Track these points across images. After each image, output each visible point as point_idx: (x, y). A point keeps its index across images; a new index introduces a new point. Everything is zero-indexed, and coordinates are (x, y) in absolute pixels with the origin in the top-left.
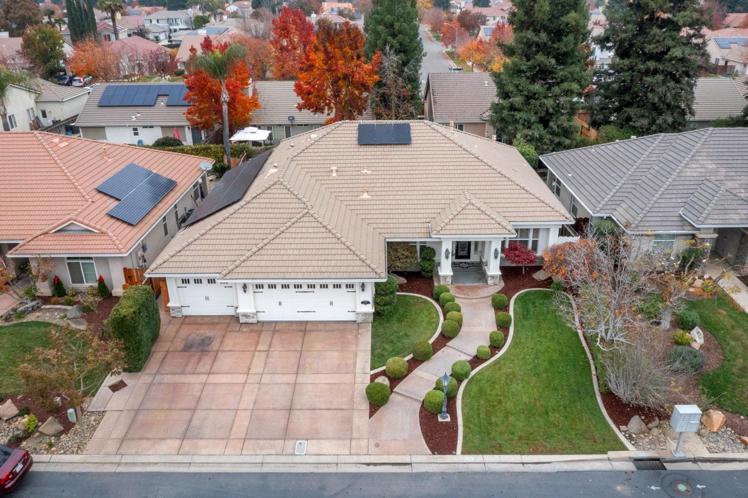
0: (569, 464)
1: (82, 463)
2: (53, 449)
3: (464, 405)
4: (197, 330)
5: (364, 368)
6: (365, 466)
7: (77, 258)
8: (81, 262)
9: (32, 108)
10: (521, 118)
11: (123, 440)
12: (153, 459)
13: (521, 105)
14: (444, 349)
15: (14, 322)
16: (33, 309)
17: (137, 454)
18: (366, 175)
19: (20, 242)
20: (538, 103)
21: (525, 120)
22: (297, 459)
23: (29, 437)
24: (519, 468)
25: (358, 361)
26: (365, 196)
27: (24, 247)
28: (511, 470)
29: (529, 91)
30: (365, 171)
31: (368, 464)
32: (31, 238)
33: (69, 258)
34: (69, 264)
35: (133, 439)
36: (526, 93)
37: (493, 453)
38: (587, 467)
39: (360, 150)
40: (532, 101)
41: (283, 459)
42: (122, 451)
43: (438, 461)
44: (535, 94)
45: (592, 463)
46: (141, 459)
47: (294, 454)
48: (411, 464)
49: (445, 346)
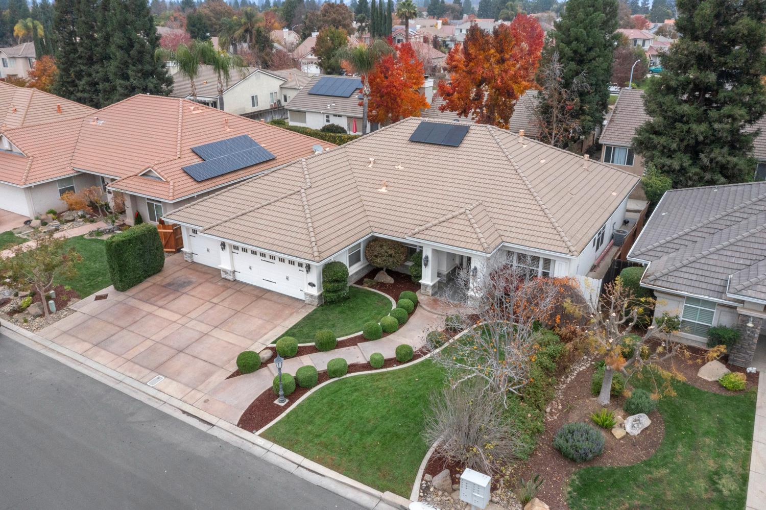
0: (339, 485)
1: (30, 339)
2: (25, 324)
3: (308, 398)
4: (191, 274)
5: (268, 340)
6: (181, 412)
7: (153, 200)
8: (155, 203)
9: (276, 93)
10: (659, 143)
11: (65, 332)
12: (65, 352)
13: (662, 128)
14: (352, 348)
15: (93, 238)
16: (109, 232)
17: (60, 345)
18: (398, 169)
19: (119, 179)
20: (685, 128)
21: (664, 147)
22: (144, 388)
23: (22, 312)
24: (292, 468)
25: (270, 333)
26: (383, 190)
27: (120, 183)
28: (282, 466)
29: (675, 112)
30: (399, 167)
31: (184, 412)
32: (125, 177)
33: (148, 199)
34: (148, 203)
35: (70, 335)
36: (670, 114)
37: (283, 446)
38: (350, 494)
39: (409, 146)
40: (678, 125)
41: (136, 384)
42: (55, 340)
43: (235, 433)
44: (683, 116)
45: (361, 494)
46: (59, 349)
47: (146, 384)
48: (213, 425)
49: (357, 345)
